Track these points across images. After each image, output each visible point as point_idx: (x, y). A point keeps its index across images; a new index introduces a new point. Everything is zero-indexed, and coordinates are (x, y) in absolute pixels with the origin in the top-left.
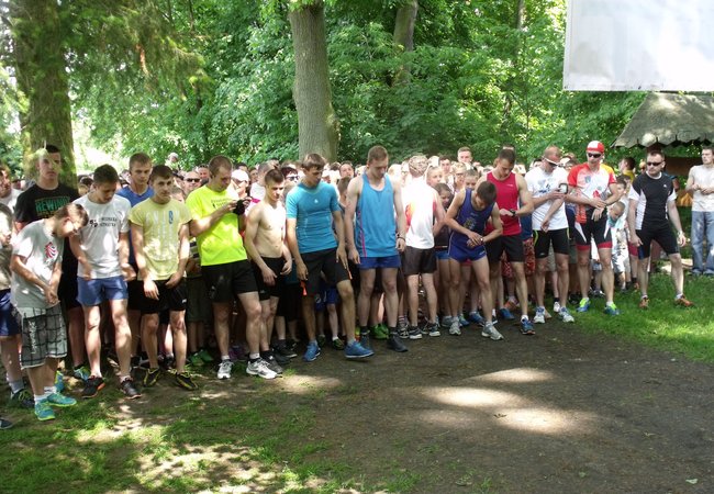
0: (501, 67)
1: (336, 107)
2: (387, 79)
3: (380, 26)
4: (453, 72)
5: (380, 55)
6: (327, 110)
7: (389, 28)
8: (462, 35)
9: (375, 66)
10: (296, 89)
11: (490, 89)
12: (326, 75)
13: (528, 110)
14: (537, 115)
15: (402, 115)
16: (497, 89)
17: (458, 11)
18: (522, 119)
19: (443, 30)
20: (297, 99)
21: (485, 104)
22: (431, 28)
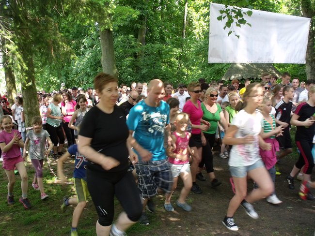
0: (177, 51)
1: (117, 66)
2: (135, 55)
3: (133, 36)
4: (160, 53)
5: (133, 47)
6: (114, 68)
7: (136, 36)
8: (162, 40)
9: (131, 51)
10: (102, 60)
11: (173, 59)
12: (113, 54)
13: (187, 67)
14: (190, 69)
15: (141, 69)
16: (175, 59)
17: (161, 30)
18: (185, 70)
19: (155, 38)
20: (103, 63)
21: (171, 65)
22: (151, 37)
